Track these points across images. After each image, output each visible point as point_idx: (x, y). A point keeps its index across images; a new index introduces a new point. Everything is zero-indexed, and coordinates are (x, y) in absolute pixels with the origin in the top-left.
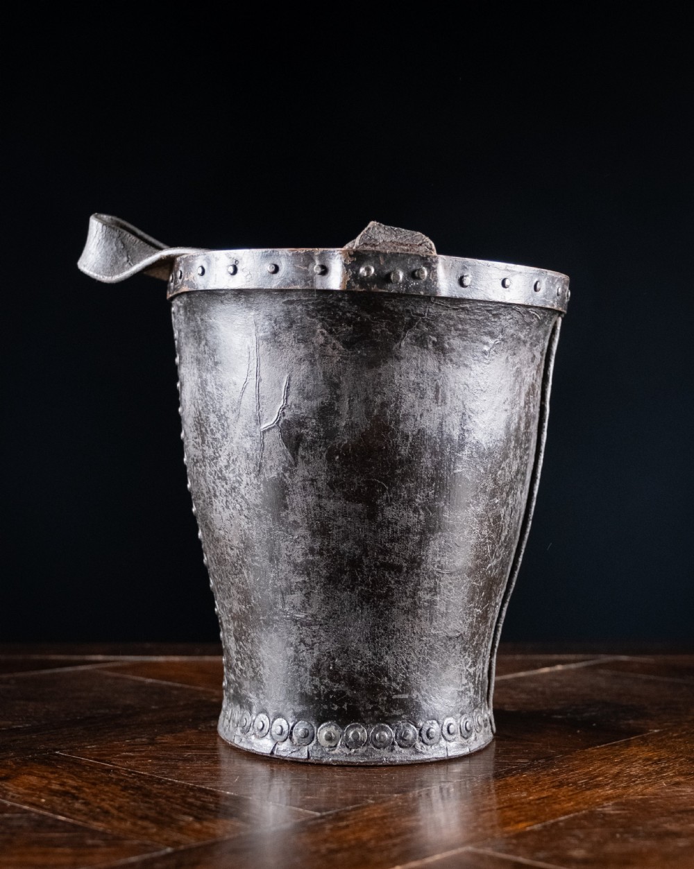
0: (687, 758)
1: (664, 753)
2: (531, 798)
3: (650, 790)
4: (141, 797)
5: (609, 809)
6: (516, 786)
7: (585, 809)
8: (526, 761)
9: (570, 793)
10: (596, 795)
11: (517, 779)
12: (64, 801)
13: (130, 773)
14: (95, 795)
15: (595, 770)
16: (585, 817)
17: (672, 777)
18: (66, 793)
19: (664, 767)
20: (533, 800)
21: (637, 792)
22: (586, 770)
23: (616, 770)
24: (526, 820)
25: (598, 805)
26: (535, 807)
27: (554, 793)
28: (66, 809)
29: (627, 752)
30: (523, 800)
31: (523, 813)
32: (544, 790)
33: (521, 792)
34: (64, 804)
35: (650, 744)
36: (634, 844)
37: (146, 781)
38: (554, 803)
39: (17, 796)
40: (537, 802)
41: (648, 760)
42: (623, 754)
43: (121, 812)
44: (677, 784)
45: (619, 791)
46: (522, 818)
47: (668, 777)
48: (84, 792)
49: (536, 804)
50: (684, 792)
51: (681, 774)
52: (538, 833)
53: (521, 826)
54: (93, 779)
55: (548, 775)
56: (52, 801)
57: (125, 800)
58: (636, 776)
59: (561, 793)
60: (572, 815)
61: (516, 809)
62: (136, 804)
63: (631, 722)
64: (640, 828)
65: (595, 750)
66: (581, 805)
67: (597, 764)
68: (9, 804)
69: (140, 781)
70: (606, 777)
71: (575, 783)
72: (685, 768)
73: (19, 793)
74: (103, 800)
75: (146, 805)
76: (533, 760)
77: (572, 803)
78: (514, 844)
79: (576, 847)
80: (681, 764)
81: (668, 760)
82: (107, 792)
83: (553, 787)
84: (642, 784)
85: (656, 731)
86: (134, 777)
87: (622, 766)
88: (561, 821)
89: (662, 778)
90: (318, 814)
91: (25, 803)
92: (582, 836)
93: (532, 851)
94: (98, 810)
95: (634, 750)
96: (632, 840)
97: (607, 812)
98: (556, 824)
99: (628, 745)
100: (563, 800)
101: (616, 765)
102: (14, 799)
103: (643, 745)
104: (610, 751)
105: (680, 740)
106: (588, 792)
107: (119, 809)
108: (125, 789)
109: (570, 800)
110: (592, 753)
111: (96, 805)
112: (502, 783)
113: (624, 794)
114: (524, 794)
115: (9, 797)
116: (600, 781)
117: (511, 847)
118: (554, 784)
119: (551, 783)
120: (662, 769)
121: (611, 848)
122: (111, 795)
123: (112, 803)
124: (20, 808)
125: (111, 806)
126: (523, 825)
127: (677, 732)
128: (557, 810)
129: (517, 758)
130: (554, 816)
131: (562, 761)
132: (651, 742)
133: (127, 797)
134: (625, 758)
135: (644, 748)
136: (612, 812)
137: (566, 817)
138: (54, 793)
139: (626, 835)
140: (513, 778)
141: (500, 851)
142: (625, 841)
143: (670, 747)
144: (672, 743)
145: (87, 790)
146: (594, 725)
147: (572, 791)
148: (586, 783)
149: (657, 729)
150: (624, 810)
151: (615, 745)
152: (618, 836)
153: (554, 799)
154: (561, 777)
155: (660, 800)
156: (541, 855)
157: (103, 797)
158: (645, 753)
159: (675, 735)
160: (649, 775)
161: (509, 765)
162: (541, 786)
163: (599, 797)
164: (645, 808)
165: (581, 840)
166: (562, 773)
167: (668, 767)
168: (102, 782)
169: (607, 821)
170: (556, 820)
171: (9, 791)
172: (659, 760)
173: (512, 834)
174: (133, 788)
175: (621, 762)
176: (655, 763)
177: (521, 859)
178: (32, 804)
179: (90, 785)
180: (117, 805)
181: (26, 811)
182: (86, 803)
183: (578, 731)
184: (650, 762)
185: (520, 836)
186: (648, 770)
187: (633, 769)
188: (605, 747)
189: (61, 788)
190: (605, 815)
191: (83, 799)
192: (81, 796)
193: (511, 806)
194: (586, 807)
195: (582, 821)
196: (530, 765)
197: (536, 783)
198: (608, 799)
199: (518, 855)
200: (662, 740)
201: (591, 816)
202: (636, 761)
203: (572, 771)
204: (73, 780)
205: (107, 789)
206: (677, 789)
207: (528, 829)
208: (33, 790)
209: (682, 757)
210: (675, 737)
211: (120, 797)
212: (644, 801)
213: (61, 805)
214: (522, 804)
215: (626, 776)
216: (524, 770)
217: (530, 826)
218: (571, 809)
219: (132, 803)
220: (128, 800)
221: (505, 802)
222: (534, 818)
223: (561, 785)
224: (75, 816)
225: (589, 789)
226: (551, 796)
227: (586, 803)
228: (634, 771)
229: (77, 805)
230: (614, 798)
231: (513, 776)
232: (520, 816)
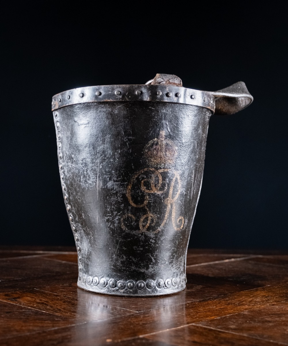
0: (279, 296)
1: (270, 294)
2: (217, 308)
3: (263, 306)
4: (71, 305)
5: (246, 313)
6: (212, 304)
7: (237, 313)
8: (216, 295)
9: (232, 307)
10: (242, 308)
11: (212, 302)
12: (43, 306)
13: (65, 297)
14: (54, 304)
15: (242, 299)
16: (237, 315)
17: (272, 302)
18: (43, 303)
19: (270, 299)
20: (217, 309)
21: (257, 307)
22: (239, 299)
23: (250, 299)
24: (215, 316)
25: (242, 311)
26: (218, 311)
27: (226, 307)
28: (44, 309)
29: (255, 293)
30: (214, 309)
31: (213, 313)
32: (222, 306)
33: (214, 306)
34: (43, 307)
35: (265, 291)
36: (253, 324)
37: (71, 299)
38: (226, 310)
39: (25, 304)
40: (219, 310)
41: (264, 296)
42: (254, 294)
43: (65, 310)
44: (273, 305)
45: (250, 307)
46: (213, 315)
47: (270, 302)
48: (49, 303)
49: (218, 310)
50: (275, 308)
51: (275, 301)
52: (219, 320)
53: (213, 317)
54: (52, 298)
55: (224, 301)
56: (38, 306)
57: (65, 306)
58: (258, 302)
59: (229, 307)
60: (232, 314)
61: (211, 312)
62: (70, 307)
63: (260, 282)
64: (257, 319)
65: (244, 292)
66: (236, 311)
67: (244, 297)
68: (23, 306)
69: (69, 299)
70: (246, 302)
71: (234, 304)
72: (277, 299)
73: (25, 303)
74: (57, 306)
75: (74, 308)
76: (219, 295)
77: (232, 310)
78: (209, 323)
79: (232, 325)
80: (276, 298)
81: (272, 296)
82: (58, 303)
83: (226, 305)
84: (260, 304)
85: (269, 286)
86: (67, 298)
87: (253, 298)
88: (227, 316)
89: (268, 303)
90: (138, 312)
91: (29, 306)
92: (234, 321)
93: (216, 326)
94: (56, 309)
95: (259, 292)
96: (253, 323)
97: (245, 314)
98: (226, 317)
99: (257, 290)
100: (229, 309)
101: (251, 298)
102: (24, 305)
103: (262, 291)
104: (250, 293)
105: (278, 289)
106: (239, 307)
107: (64, 309)
108: (64, 302)
109: (232, 309)
110: (243, 293)
111: (55, 307)
112: (206, 303)
113: (252, 308)
114: (215, 307)
115: (22, 304)
116: (244, 303)
117: (208, 324)
118: (226, 304)
119: (225, 303)
120: (268, 299)
121: (245, 325)
122: (60, 304)
123: (61, 307)
124: (28, 308)
125: (61, 308)
126: (214, 317)
127: (277, 286)
128: (226, 313)
129: (212, 294)
130: (225, 315)
131: (230, 296)
132: (266, 290)
133: (66, 305)
134: (255, 295)
135: (262, 292)
136: (247, 314)
137: (230, 315)
138: (39, 303)
139: (251, 321)
140: (210, 302)
141: (204, 325)
142: (250, 323)
143: (273, 291)
144: (274, 290)
145: (50, 302)
146: (244, 283)
147: (233, 306)
148: (238, 304)
149: (269, 285)
150: (252, 313)
151: (251, 290)
152: (248, 321)
153: (226, 309)
154: (229, 302)
155: (266, 310)
156: (219, 327)
157: (57, 305)
158: (263, 293)
159: (276, 287)
160: (263, 301)
161: (209, 297)
162: (221, 304)
163: (243, 308)
164: (260, 313)
165: (234, 323)
166: (229, 300)
167: (271, 299)
168: (55, 300)
169: (244, 316)
170: (226, 316)
171: (22, 302)
172: (268, 296)
173: (209, 320)
174: (67, 302)
175: (253, 296)
176: (266, 297)
177: (212, 328)
178: (31, 307)
179: (51, 301)
180: (63, 307)
181: (30, 309)
182: (51, 307)
183: (238, 285)
184: (264, 297)
185: (212, 321)
186: (263, 300)
187: (257, 299)
188: (248, 291)
189: (41, 302)
190: (244, 314)
191: (50, 305)
192: (49, 304)
193: (209, 311)
194: (237, 312)
195: (235, 316)
196: (218, 297)
197: (219, 303)
198: (246, 309)
199: (211, 327)
200: (270, 289)
201: (239, 315)
202: (259, 296)
203: (234, 299)
204: (45, 299)
205: (57, 302)
206: (273, 307)
207: (215, 318)
208: (30, 302)
209: (277, 295)
210: (276, 288)
211: (63, 305)
212: (259, 310)
213: (42, 307)
214: (213, 310)
215: (254, 302)
216: (215, 298)
217: (216, 317)
218: (232, 312)
219: (68, 307)
220: (66, 306)
221: (207, 309)
222: (218, 315)
223: (229, 304)
224: (48, 311)
225: (239, 306)
226: (225, 308)
227: (238, 311)
228: (258, 300)
229: (48, 307)
230: (248, 309)
231: (211, 301)
232: (212, 314)
